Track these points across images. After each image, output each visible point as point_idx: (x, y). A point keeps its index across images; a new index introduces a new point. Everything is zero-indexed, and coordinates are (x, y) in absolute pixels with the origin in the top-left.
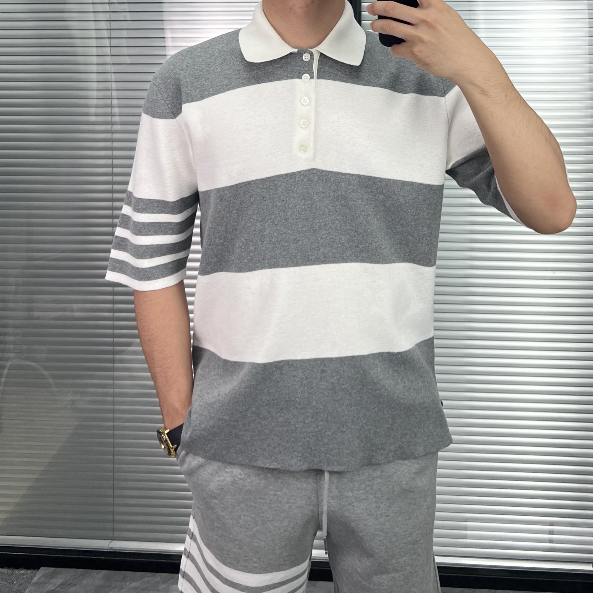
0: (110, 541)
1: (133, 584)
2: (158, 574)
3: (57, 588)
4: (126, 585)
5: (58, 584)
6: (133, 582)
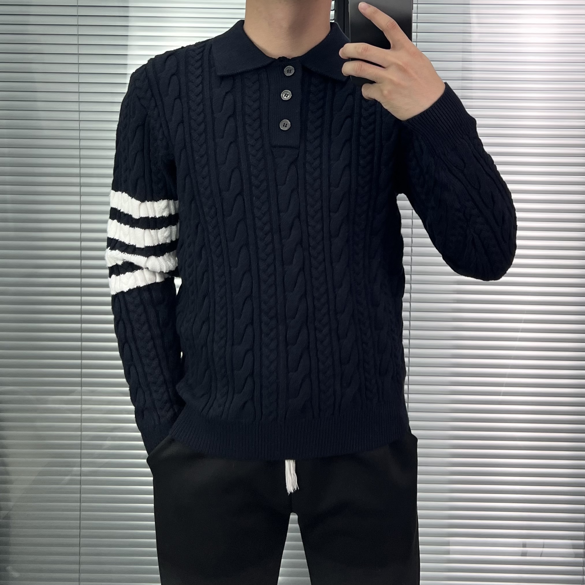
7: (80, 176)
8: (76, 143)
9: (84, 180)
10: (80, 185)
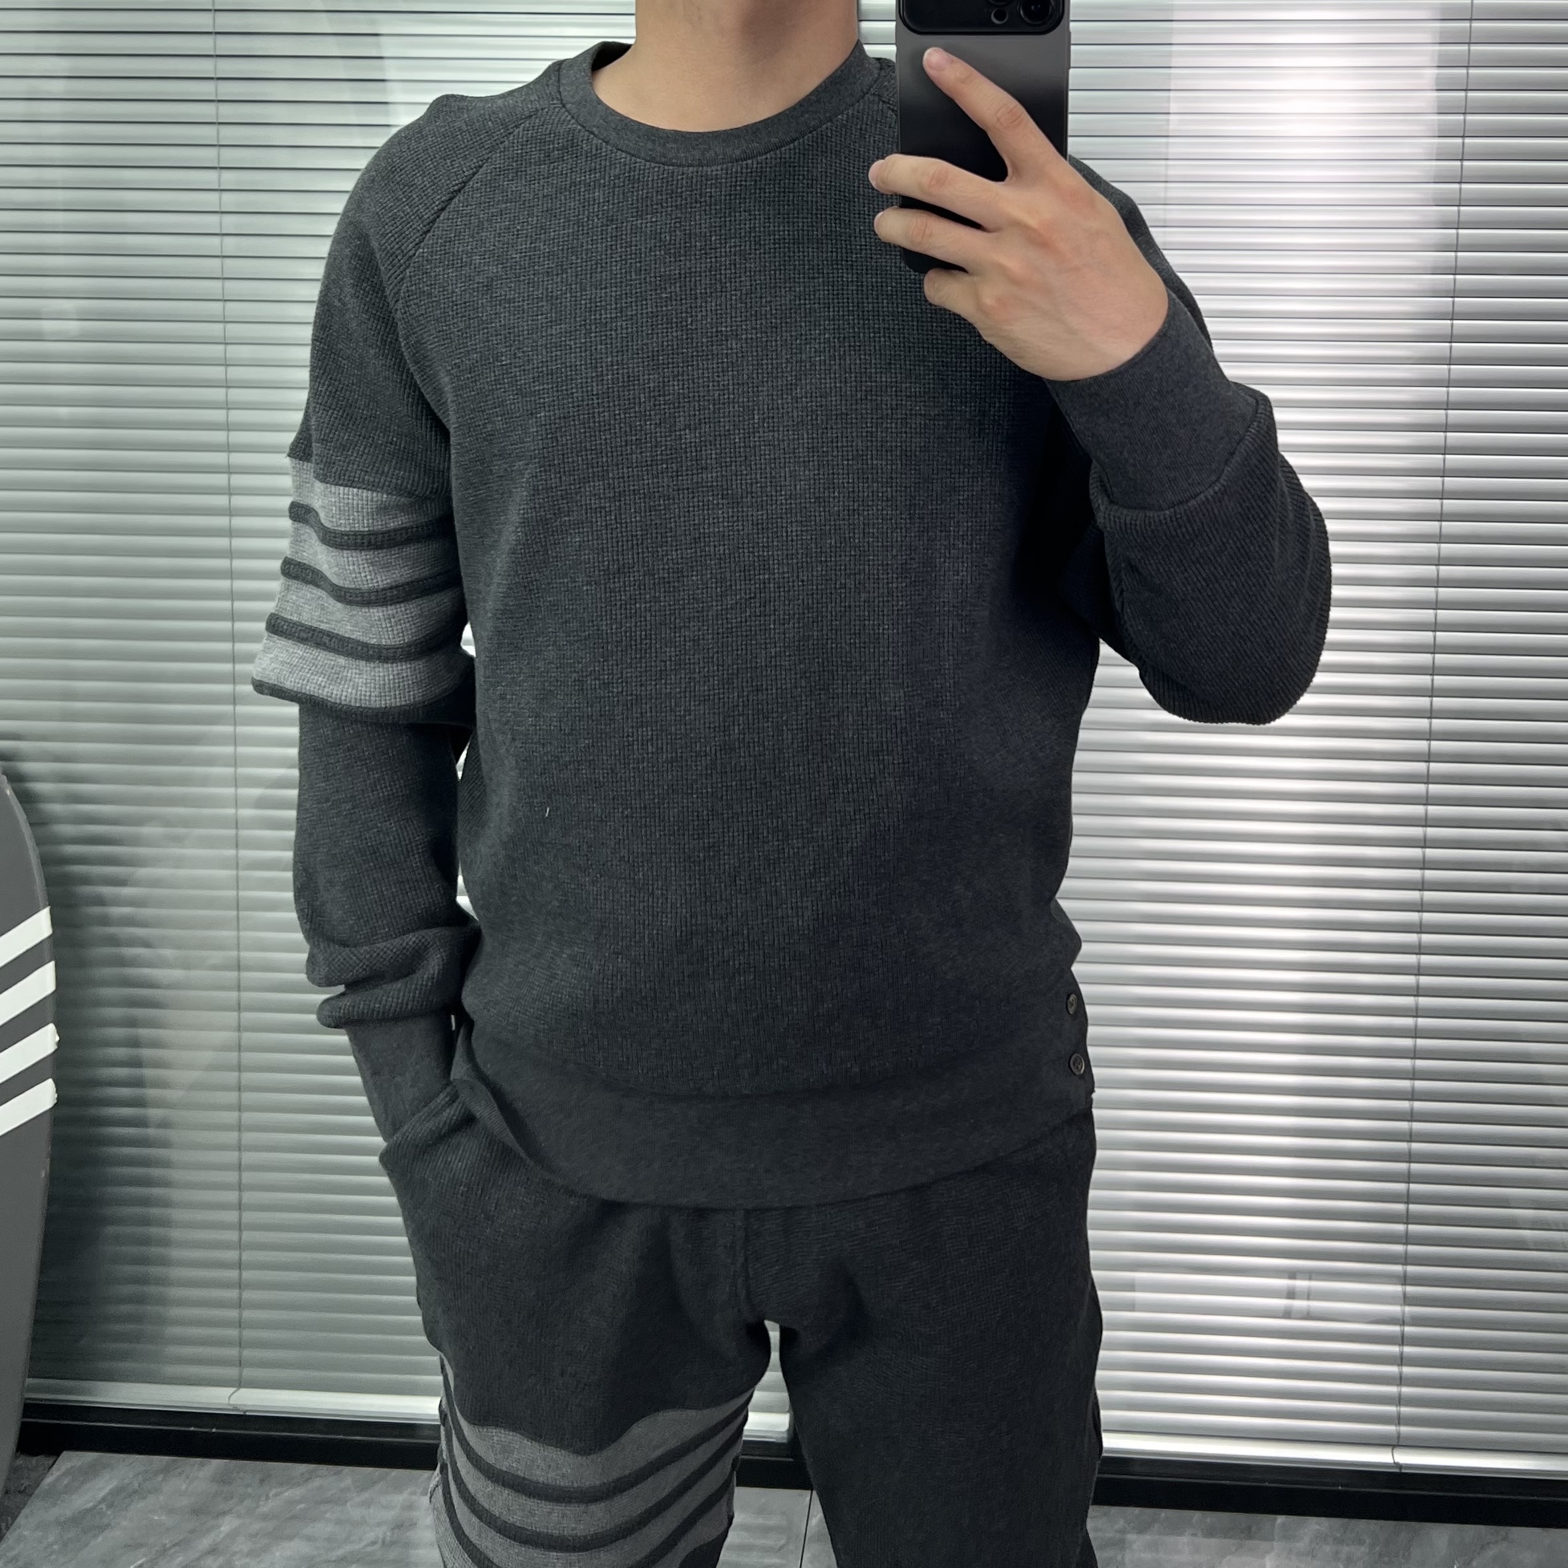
0: (234, 1389)
1: (286, 1494)
2: (347, 1470)
3: (100, 1502)
4: (267, 1498)
5: (101, 1494)
6: (285, 1491)
7: (228, 448)
8: (217, 372)
9: (238, 458)
10: (229, 470)
